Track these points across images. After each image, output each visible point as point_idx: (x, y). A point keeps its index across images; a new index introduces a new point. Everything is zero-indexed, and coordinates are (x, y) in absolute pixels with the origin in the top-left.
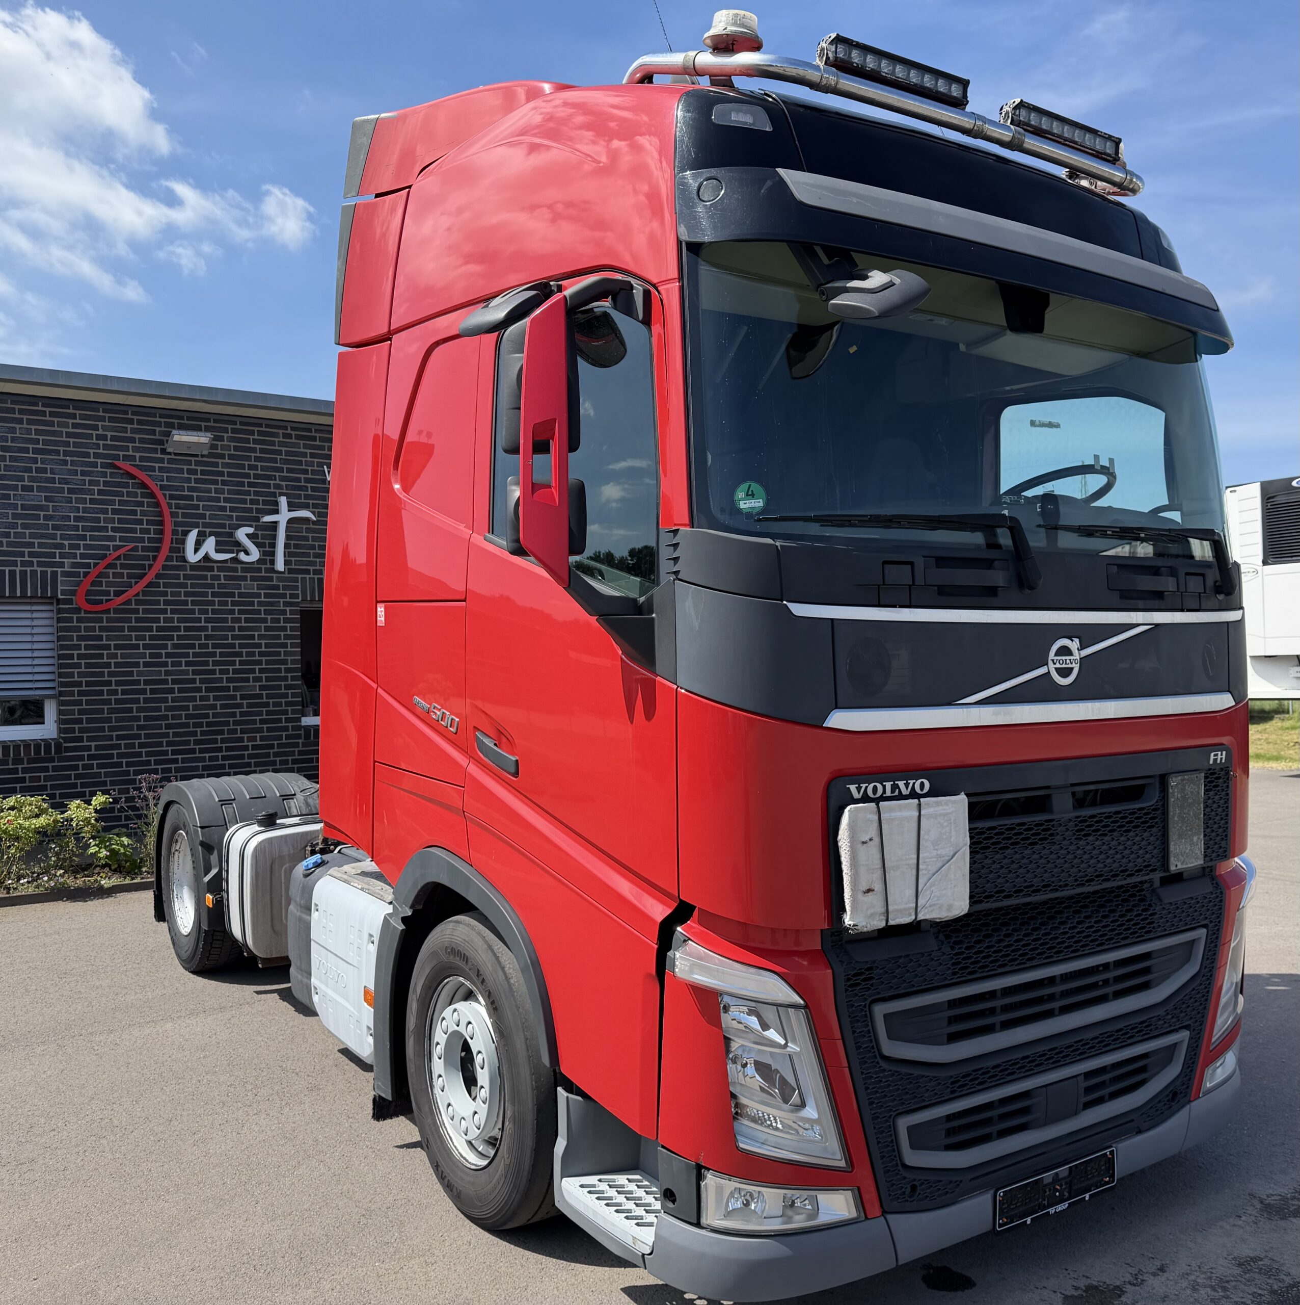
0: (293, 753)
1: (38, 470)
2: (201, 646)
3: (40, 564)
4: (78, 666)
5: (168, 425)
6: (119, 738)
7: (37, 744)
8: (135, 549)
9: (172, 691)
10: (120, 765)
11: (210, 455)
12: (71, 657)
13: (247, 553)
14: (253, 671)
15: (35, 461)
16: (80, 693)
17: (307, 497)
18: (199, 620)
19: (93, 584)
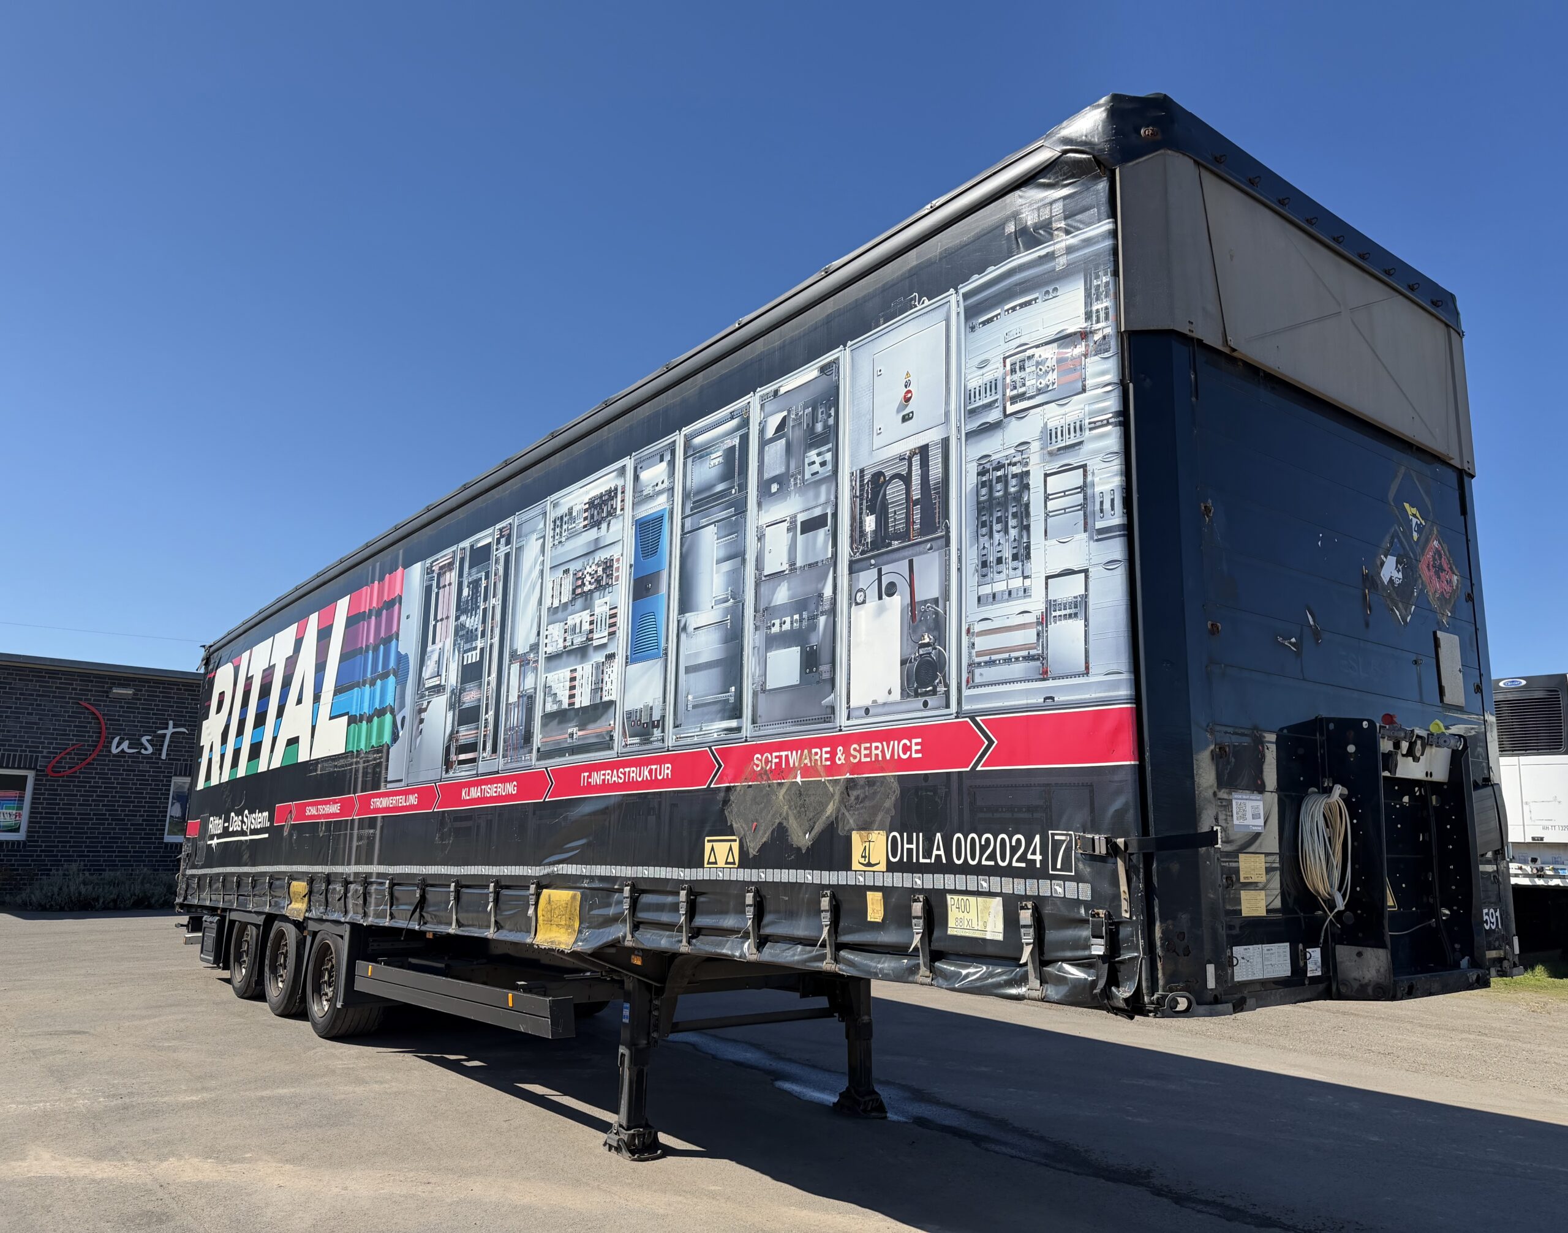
0: (156, 856)
1: (37, 705)
2: (112, 797)
3: (30, 752)
4: (42, 803)
5: (112, 683)
6: (58, 842)
7: (13, 842)
8: (84, 745)
9: (92, 819)
10: (57, 856)
11: (133, 699)
12: (39, 799)
13: (146, 749)
14: (140, 811)
15: (36, 700)
16: (41, 818)
17: (185, 721)
18: (113, 783)
19: (57, 762)
